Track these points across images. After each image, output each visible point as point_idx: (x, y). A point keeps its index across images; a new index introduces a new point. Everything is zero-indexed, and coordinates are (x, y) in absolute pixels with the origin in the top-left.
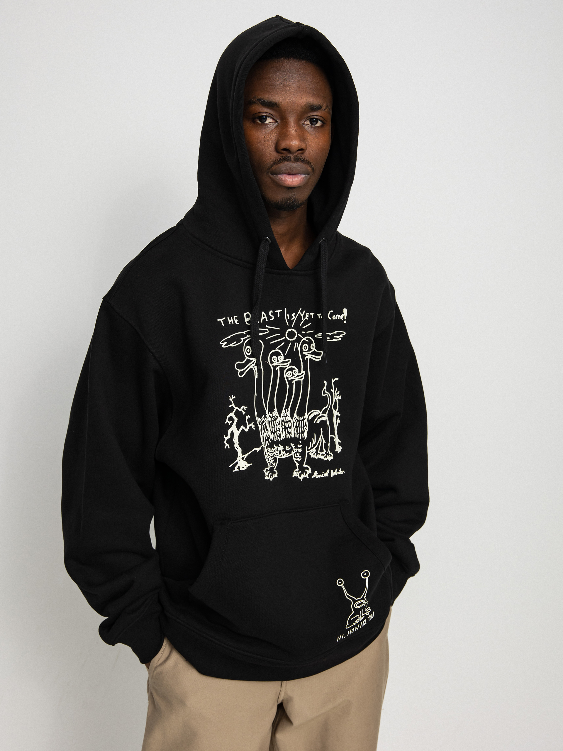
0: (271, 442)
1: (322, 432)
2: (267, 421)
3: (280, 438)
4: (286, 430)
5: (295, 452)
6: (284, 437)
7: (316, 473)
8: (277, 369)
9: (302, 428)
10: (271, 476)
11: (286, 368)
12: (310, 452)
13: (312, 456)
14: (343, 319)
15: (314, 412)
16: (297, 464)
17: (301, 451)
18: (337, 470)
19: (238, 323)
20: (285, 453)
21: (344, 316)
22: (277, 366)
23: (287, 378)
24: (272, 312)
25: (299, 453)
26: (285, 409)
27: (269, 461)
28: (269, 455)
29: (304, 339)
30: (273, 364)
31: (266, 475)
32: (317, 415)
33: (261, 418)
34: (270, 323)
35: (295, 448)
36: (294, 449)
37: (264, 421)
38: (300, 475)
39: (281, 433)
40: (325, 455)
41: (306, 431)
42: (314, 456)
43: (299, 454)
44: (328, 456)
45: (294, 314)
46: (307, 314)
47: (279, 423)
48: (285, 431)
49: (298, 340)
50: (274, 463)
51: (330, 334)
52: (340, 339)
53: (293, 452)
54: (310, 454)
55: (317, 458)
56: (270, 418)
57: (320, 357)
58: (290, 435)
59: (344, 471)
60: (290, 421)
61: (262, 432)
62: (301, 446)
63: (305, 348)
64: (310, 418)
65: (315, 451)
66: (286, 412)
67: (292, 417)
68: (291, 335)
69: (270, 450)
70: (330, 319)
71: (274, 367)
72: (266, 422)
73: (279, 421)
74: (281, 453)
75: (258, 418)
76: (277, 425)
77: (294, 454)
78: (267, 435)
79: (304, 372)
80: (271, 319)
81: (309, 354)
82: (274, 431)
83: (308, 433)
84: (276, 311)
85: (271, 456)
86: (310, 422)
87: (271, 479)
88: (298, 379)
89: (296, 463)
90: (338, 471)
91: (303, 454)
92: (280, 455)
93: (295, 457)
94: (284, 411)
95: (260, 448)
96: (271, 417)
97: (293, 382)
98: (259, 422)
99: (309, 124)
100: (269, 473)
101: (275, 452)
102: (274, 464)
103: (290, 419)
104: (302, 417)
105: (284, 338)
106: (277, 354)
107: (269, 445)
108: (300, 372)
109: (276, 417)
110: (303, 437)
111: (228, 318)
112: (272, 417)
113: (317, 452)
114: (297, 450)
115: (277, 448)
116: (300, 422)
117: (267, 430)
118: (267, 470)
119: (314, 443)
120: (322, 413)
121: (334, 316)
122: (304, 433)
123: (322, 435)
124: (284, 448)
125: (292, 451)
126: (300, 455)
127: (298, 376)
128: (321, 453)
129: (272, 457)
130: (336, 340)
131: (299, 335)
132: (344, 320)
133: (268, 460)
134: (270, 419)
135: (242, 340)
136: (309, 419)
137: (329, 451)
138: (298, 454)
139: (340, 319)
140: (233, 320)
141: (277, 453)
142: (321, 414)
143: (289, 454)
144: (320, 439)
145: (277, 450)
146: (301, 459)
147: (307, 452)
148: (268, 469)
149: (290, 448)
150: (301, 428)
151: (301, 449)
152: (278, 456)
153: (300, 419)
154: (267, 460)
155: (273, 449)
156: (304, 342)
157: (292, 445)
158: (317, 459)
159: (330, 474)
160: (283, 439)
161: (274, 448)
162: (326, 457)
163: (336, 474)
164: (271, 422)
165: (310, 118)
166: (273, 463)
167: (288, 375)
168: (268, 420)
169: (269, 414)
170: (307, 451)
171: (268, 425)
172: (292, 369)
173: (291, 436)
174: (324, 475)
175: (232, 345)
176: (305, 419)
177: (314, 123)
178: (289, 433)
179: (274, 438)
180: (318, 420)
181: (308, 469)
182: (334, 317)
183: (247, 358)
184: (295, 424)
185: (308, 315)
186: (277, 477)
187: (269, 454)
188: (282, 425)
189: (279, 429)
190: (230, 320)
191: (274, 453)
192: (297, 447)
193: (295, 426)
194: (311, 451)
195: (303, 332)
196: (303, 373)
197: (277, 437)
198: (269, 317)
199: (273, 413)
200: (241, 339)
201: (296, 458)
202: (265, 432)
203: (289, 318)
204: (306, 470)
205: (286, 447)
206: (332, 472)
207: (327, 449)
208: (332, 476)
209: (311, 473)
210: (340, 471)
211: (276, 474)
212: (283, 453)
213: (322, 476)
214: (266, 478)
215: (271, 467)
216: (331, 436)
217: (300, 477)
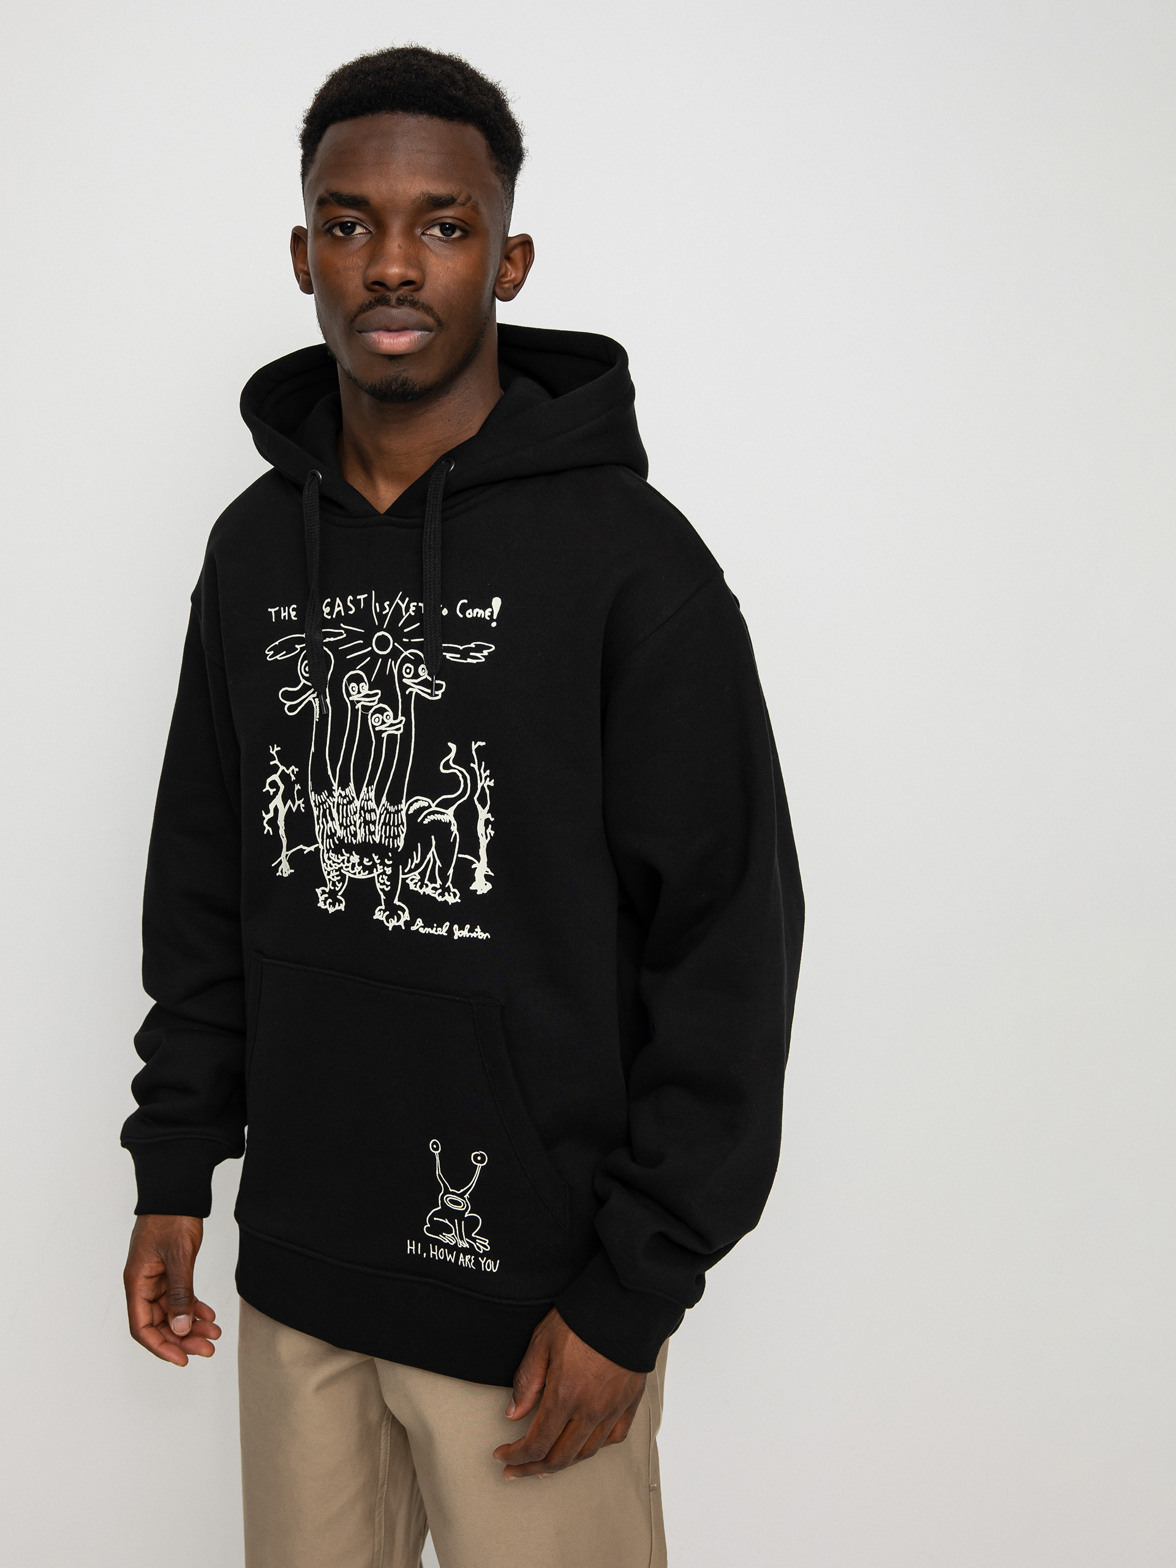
0: (337, 842)
1: (434, 842)
2: (334, 803)
3: (355, 839)
4: (367, 827)
5: (380, 871)
6: (362, 838)
7: (421, 922)
8: (357, 708)
9: (396, 828)
10: (331, 906)
11: (373, 706)
12: (408, 878)
13: (412, 887)
14: (488, 619)
15: (420, 800)
16: (383, 897)
17: (391, 872)
18: (468, 926)
19: (296, 619)
20: (362, 871)
21: (492, 612)
22: (358, 702)
23: (374, 727)
24: (352, 599)
25: (386, 875)
26: (367, 786)
27: (330, 877)
28: (331, 866)
29: (406, 653)
30: (351, 698)
31: (320, 900)
32: (424, 808)
33: (320, 794)
34: (348, 619)
35: (380, 864)
36: (378, 865)
37: (326, 801)
38: (387, 918)
39: (358, 831)
40: (440, 891)
41: (403, 836)
42: (416, 887)
43: (387, 877)
44: (446, 894)
45: (388, 603)
46: (412, 604)
47: (355, 810)
48: (365, 827)
49: (395, 654)
50: (339, 883)
51: (461, 648)
52: (483, 660)
53: (377, 871)
54: (408, 881)
55: (421, 892)
56: (340, 797)
57: (440, 693)
58: (372, 838)
59: (487, 934)
60: (374, 810)
61: (320, 821)
62: (391, 862)
63: (408, 671)
64: (411, 812)
65: (419, 877)
66: (368, 792)
67: (378, 803)
68: (383, 643)
69: (333, 856)
70: (461, 616)
71: (353, 703)
72: (331, 804)
73: (356, 807)
74: (355, 868)
75: (313, 793)
76: (353, 814)
77: (378, 876)
78: (330, 828)
79: (404, 719)
80: (350, 612)
81: (414, 683)
82: (345, 825)
83: (405, 839)
84: (358, 597)
85: (334, 867)
86: (412, 818)
87: (331, 910)
88: (391, 731)
89: (381, 893)
90: (471, 930)
91: (393, 878)
92: (353, 872)
93: (379, 882)
94: (364, 789)
95: (312, 848)
96: (342, 797)
97: (383, 736)
98: (315, 801)
99: (439, 234)
100: (326, 899)
101: (344, 864)
102: (340, 885)
103: (375, 807)
104: (396, 807)
105: (370, 649)
106: (357, 679)
107: (333, 847)
108: (396, 717)
109: (351, 799)
110: (396, 846)
111: (282, 608)
112: (344, 798)
113: (422, 880)
114: (383, 868)
115: (349, 858)
116: (392, 815)
117: (333, 819)
118: (324, 892)
119: (416, 861)
120: (436, 806)
121: (470, 611)
122: (398, 838)
123: (433, 849)
124: (361, 859)
125: (375, 869)
126: (388, 880)
127: (392, 725)
128: (431, 886)
129: (336, 871)
130: (475, 661)
131: (396, 644)
132: (492, 620)
133: (329, 874)
134: (341, 801)
135: (297, 649)
136: (409, 813)
137: (449, 884)
138: (385, 878)
139: (483, 617)
140: (290, 613)
141: (347, 867)
142: (434, 808)
143: (368, 874)
144: (430, 855)
145: (348, 861)
146: (389, 887)
147: (401, 876)
148: (327, 890)
149: (371, 862)
150: (392, 827)
151: (390, 868)
152: (348, 871)
153: (392, 809)
154: (325, 873)
155: (341, 858)
156: (406, 660)
157: (376, 857)
158: (422, 894)
159: (450, 931)
160: (361, 842)
161: (342, 855)
163: (468, 936)
164: (341, 806)
165: (440, 221)
166: (337, 883)
167: (374, 721)
168: (336, 800)
169: (340, 790)
170: (402, 874)
171: (334, 811)
172: (381, 711)
173: (375, 839)
174: (436, 931)
175: (280, 657)
176: (402, 812)
177: (449, 232)
178: (372, 833)
179: (344, 837)
180: (425, 817)
181: (404, 911)
182: (469, 614)
183: (303, 681)
184: (383, 817)
185: (414, 606)
186: (343, 910)
187: (332, 864)
188: (361, 815)
189: (355, 822)
190: (285, 612)
191: (342, 864)
192: (383, 864)
193: (382, 821)
194: (411, 875)
195: (404, 640)
196: (402, 721)
197: (350, 837)
198: (347, 608)
199: (347, 790)
200: (296, 646)
201: (381, 884)
202: (327, 822)
203: (378, 611)
204: (399, 912)
205: (365, 858)
206: (457, 929)
207: (445, 879)
208: (456, 937)
209: (409, 919)
210: (477, 932)
211: (341, 904)
212: (358, 868)
213: (431, 932)
214: (321, 904)
215: (333, 888)
216: (460, 856)
217: (388, 922)
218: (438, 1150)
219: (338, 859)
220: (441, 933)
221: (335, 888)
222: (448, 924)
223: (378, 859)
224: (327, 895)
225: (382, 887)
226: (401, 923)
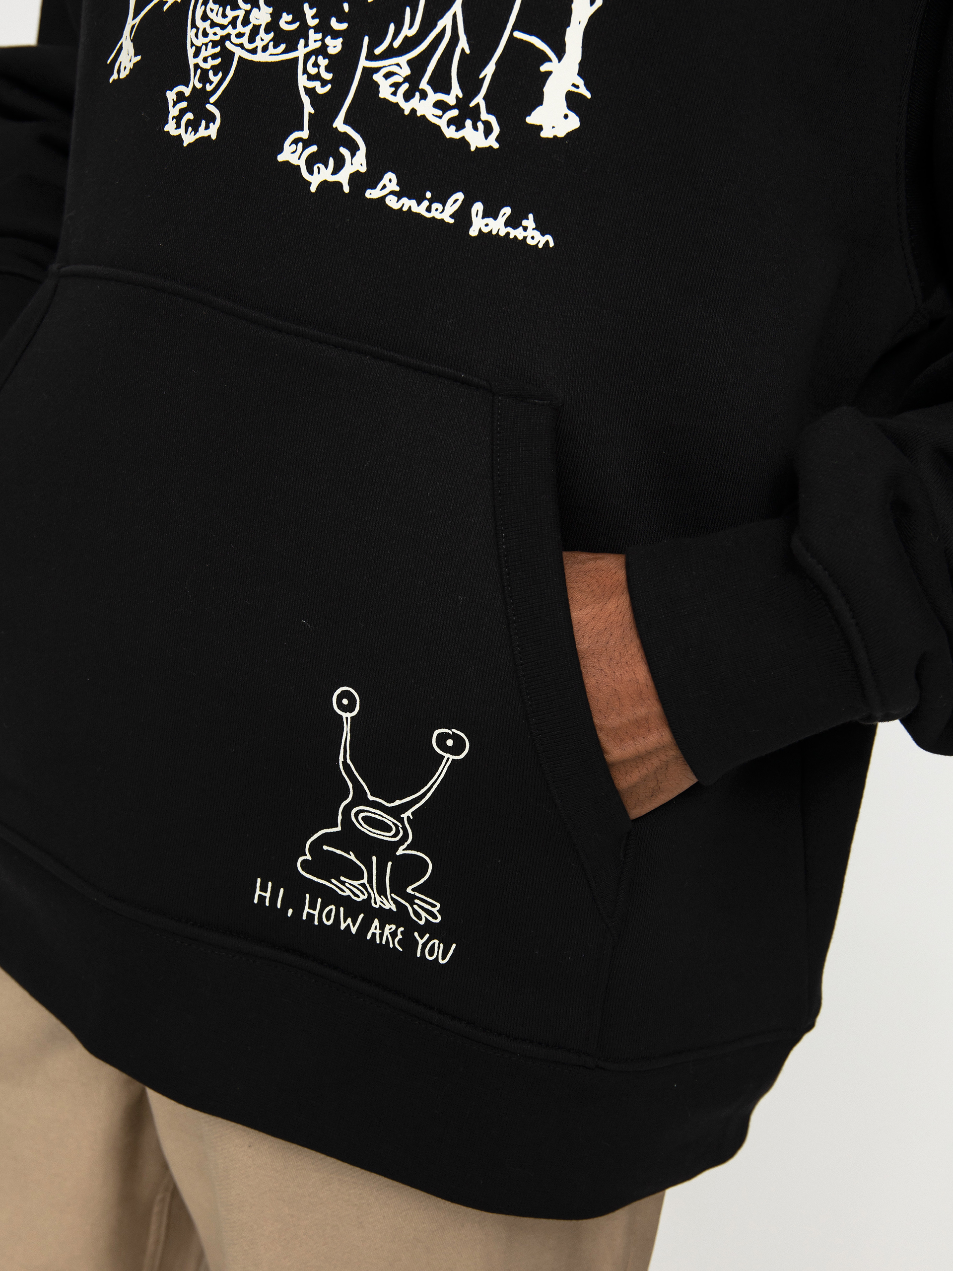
5: (313, 46)
7: (390, 181)
10: (190, 129)
12: (377, 70)
13: (385, 92)
16: (308, 109)
17: (340, 49)
18: (507, 211)
20: (271, 44)
25: (326, 55)
27: (200, 60)
28: (205, 34)
31: (170, 117)
35: (317, 29)
36: (311, 32)
38: (310, 163)
40: (455, 113)
42: (394, 94)
43: (326, 61)
44: (468, 123)
50: (215, 74)
53: (306, 45)
54: (378, 77)
55: (407, 108)
59: (549, 238)
62: (344, 26)
65: (406, 71)
69: (215, 12)
74: (258, 38)
77: (307, 57)
85: (211, 37)
87: (189, 138)
89: (306, 100)
90: (513, 222)
91: (342, 66)
92: (250, 47)
93: (305, 71)
100: (183, 112)
101: (234, 27)
102: (215, 79)
113: (413, 80)
114: (323, 40)
115: (248, 13)
118: (181, 97)
119: (408, 32)
123: (458, 7)
124: (276, 17)
125: (302, 42)
126: (328, 69)
128: (433, 97)
129: (215, 44)
133: (198, 53)
137: (479, 100)
138: (323, 62)
141: (240, 35)
143: (283, 53)
144: (446, 22)
145: (246, 22)
146: (329, 86)
147: (363, 63)
148: (187, 91)
149: (298, 24)
151: (340, 40)
152: (241, 46)
154: (191, 51)
155: (231, 14)
157: (309, 12)
158: (407, 112)
159: (463, 216)
161: (235, 7)
162: (458, 122)
163: (502, 234)
166: (211, 73)
170: (368, 59)
174: (429, 209)
181: (354, 149)
186: (214, 137)
187: (209, 30)
191: (229, 29)
192: (324, 29)
194: (388, 64)
201: (311, 78)
204: (343, 150)
205: (284, 14)
206: (480, 214)
207: (470, 85)
208: (473, 232)
209: (363, 169)
210: (525, 229)
211: (211, 125)
212: (264, 38)
213: (416, 209)
214: (170, 128)
215: (199, 86)
216: (518, 35)
217: (311, 172)
218: (351, 712)
219: (224, 16)
220: (438, 216)
221: (204, 86)
222: (460, 196)
223: (313, 17)
224: (184, 105)
225: (311, 85)
226: (343, 177)
